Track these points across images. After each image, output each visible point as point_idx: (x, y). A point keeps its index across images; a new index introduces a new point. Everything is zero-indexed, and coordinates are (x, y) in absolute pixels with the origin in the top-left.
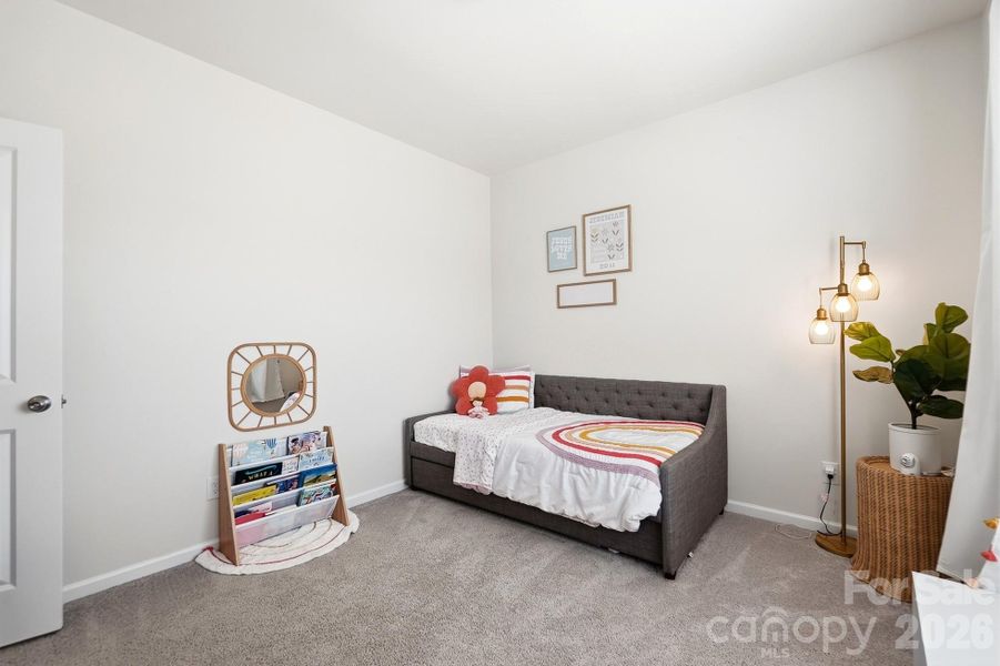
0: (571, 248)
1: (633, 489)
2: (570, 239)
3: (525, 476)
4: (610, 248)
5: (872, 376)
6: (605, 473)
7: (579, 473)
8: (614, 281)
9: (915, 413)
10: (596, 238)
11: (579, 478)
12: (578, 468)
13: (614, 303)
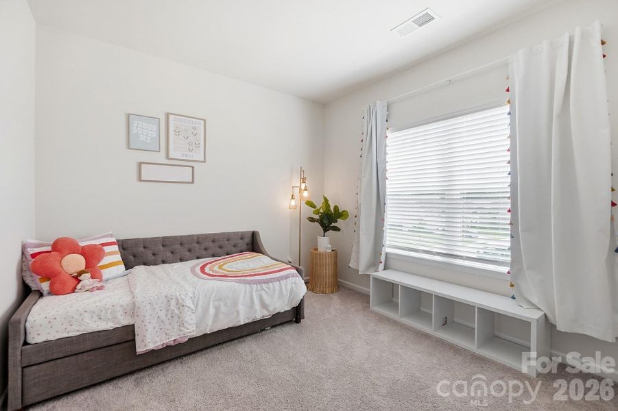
0: (154, 135)
1: (293, 285)
2: (155, 127)
3: (223, 309)
4: (190, 144)
5: (312, 220)
6: (277, 283)
7: (263, 289)
8: (193, 167)
9: (325, 231)
10: (177, 133)
11: (263, 292)
12: (261, 287)
13: (193, 182)
